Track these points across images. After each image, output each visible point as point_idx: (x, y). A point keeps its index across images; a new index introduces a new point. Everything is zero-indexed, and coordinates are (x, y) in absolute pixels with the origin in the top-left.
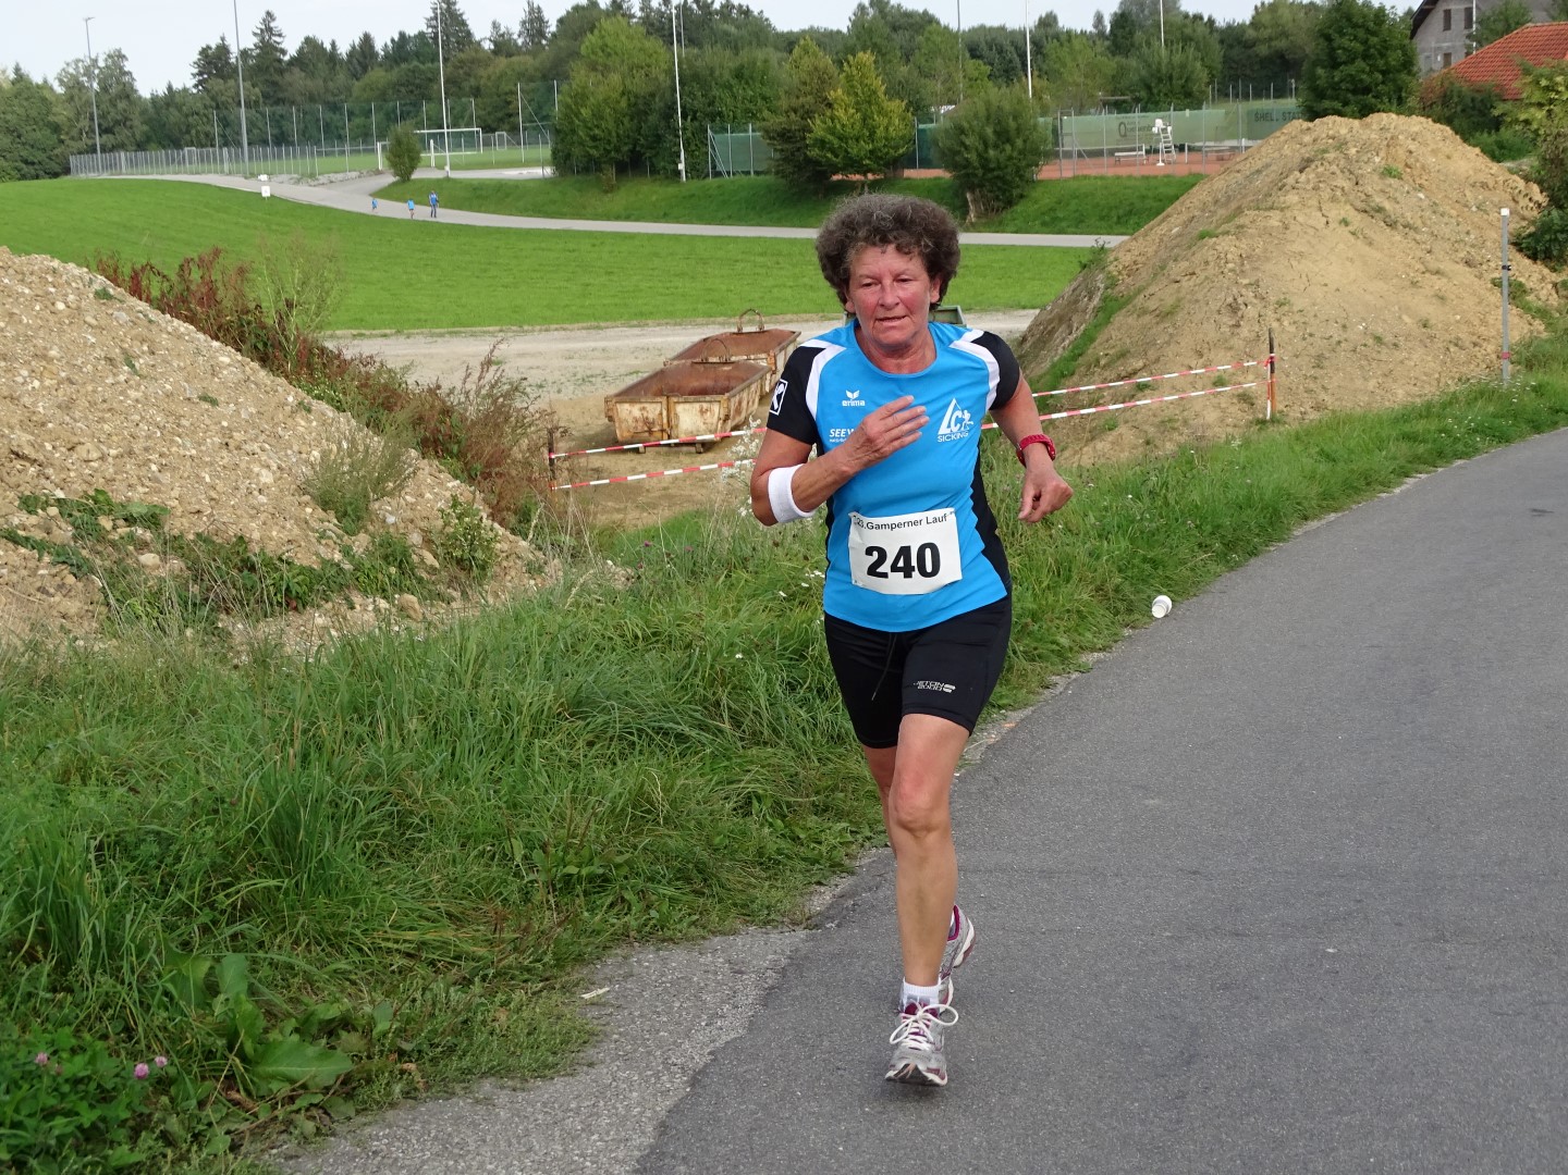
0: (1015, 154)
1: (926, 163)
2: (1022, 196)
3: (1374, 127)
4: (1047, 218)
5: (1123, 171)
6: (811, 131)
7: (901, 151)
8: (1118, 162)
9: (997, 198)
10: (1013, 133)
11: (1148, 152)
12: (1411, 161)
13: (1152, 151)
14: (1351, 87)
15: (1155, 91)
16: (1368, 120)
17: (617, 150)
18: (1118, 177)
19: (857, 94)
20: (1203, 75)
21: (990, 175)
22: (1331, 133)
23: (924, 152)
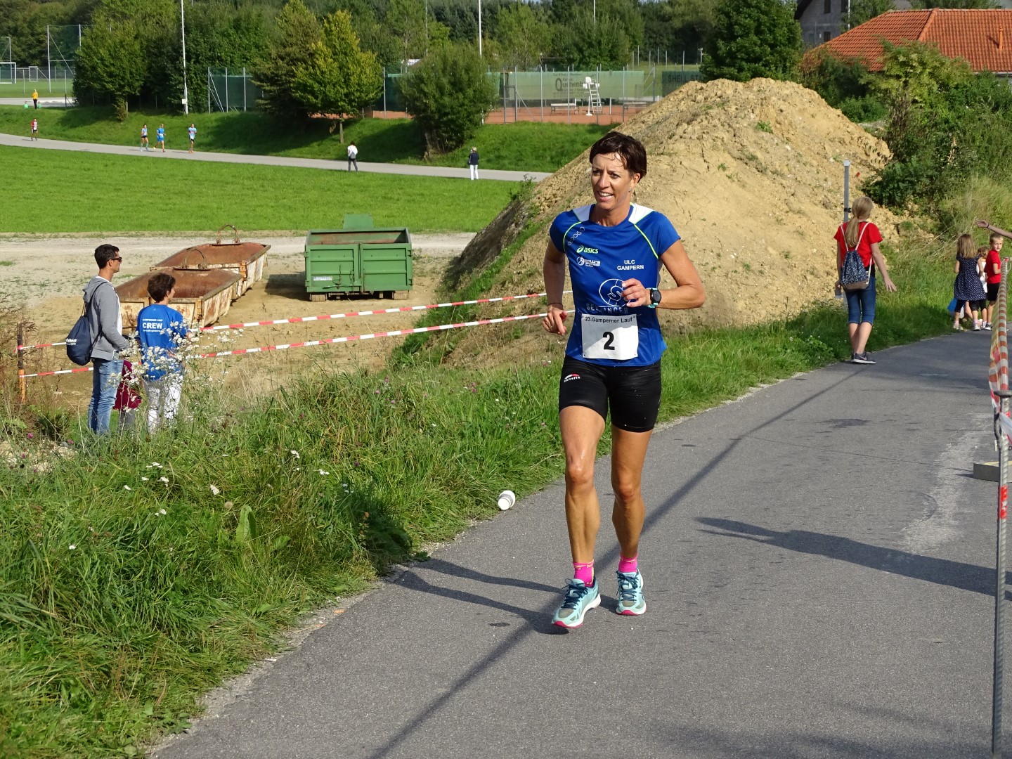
0: (466, 102)
1: (392, 107)
2: (471, 137)
3: (755, 89)
4: (492, 156)
5: (556, 119)
6: (294, 76)
7: (371, 96)
8: (552, 111)
9: (450, 139)
10: (465, 85)
11: (579, 104)
12: (781, 118)
13: (583, 103)
14: (746, 57)
15: (586, 53)
16: (750, 82)
17: (130, 85)
18: (553, 124)
19: (335, 46)
20: (626, 43)
21: (445, 119)
22: (719, 93)
23: (392, 98)
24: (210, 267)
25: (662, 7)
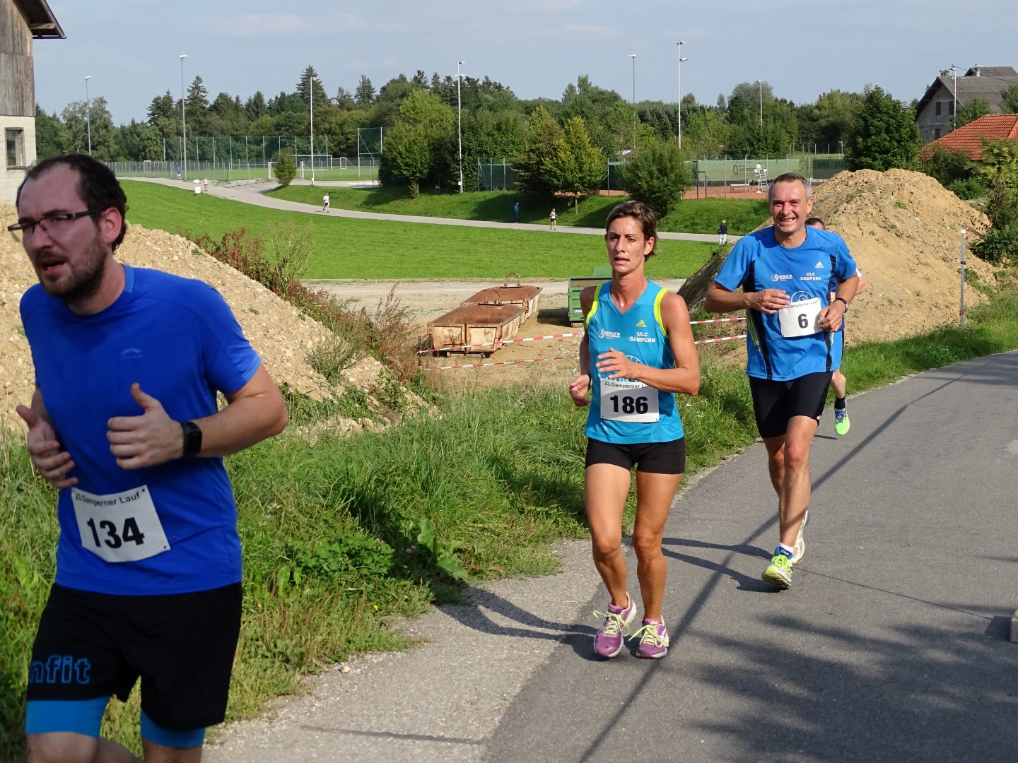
0: (669, 183)
1: (614, 187)
2: (673, 209)
3: (891, 177)
4: (688, 223)
5: (736, 196)
6: (543, 164)
7: (598, 179)
8: (732, 190)
10: (668, 171)
11: (751, 184)
12: (912, 199)
13: (754, 184)
14: (878, 149)
15: (756, 147)
16: (888, 172)
17: (421, 172)
18: (733, 200)
19: (572, 143)
20: (786, 138)
21: (654, 196)
22: (865, 180)
23: (613, 180)
24: (503, 302)
25: (812, 111)
